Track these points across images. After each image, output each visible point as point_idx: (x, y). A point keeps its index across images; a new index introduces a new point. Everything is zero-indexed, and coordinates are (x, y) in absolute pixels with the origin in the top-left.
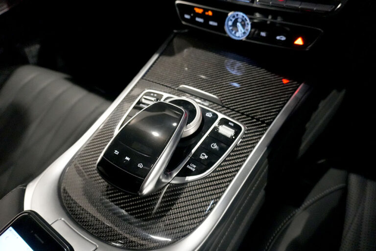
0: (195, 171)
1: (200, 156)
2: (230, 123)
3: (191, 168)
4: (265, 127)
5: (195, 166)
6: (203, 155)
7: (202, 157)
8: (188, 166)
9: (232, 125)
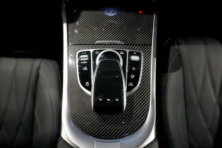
0: (133, 85)
1: (131, 77)
2: (134, 53)
3: (131, 85)
4: (150, 47)
5: (132, 83)
6: (132, 76)
7: (132, 77)
8: (129, 85)
9: (136, 53)
